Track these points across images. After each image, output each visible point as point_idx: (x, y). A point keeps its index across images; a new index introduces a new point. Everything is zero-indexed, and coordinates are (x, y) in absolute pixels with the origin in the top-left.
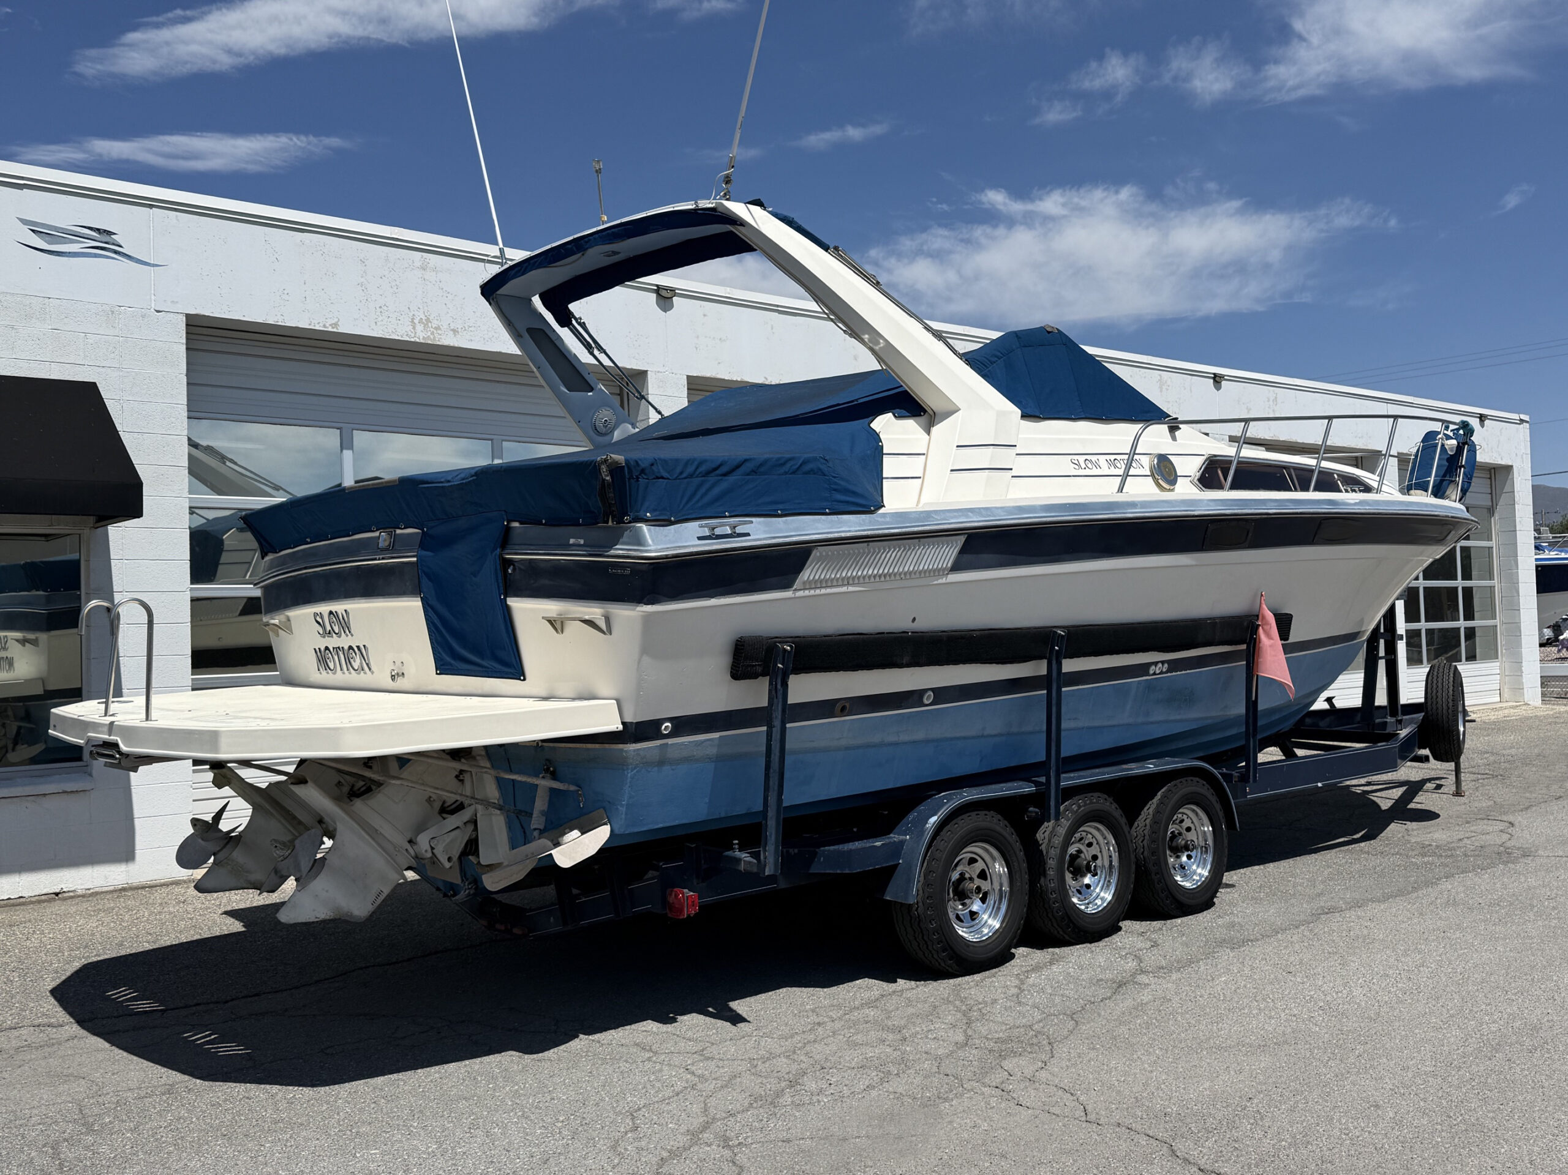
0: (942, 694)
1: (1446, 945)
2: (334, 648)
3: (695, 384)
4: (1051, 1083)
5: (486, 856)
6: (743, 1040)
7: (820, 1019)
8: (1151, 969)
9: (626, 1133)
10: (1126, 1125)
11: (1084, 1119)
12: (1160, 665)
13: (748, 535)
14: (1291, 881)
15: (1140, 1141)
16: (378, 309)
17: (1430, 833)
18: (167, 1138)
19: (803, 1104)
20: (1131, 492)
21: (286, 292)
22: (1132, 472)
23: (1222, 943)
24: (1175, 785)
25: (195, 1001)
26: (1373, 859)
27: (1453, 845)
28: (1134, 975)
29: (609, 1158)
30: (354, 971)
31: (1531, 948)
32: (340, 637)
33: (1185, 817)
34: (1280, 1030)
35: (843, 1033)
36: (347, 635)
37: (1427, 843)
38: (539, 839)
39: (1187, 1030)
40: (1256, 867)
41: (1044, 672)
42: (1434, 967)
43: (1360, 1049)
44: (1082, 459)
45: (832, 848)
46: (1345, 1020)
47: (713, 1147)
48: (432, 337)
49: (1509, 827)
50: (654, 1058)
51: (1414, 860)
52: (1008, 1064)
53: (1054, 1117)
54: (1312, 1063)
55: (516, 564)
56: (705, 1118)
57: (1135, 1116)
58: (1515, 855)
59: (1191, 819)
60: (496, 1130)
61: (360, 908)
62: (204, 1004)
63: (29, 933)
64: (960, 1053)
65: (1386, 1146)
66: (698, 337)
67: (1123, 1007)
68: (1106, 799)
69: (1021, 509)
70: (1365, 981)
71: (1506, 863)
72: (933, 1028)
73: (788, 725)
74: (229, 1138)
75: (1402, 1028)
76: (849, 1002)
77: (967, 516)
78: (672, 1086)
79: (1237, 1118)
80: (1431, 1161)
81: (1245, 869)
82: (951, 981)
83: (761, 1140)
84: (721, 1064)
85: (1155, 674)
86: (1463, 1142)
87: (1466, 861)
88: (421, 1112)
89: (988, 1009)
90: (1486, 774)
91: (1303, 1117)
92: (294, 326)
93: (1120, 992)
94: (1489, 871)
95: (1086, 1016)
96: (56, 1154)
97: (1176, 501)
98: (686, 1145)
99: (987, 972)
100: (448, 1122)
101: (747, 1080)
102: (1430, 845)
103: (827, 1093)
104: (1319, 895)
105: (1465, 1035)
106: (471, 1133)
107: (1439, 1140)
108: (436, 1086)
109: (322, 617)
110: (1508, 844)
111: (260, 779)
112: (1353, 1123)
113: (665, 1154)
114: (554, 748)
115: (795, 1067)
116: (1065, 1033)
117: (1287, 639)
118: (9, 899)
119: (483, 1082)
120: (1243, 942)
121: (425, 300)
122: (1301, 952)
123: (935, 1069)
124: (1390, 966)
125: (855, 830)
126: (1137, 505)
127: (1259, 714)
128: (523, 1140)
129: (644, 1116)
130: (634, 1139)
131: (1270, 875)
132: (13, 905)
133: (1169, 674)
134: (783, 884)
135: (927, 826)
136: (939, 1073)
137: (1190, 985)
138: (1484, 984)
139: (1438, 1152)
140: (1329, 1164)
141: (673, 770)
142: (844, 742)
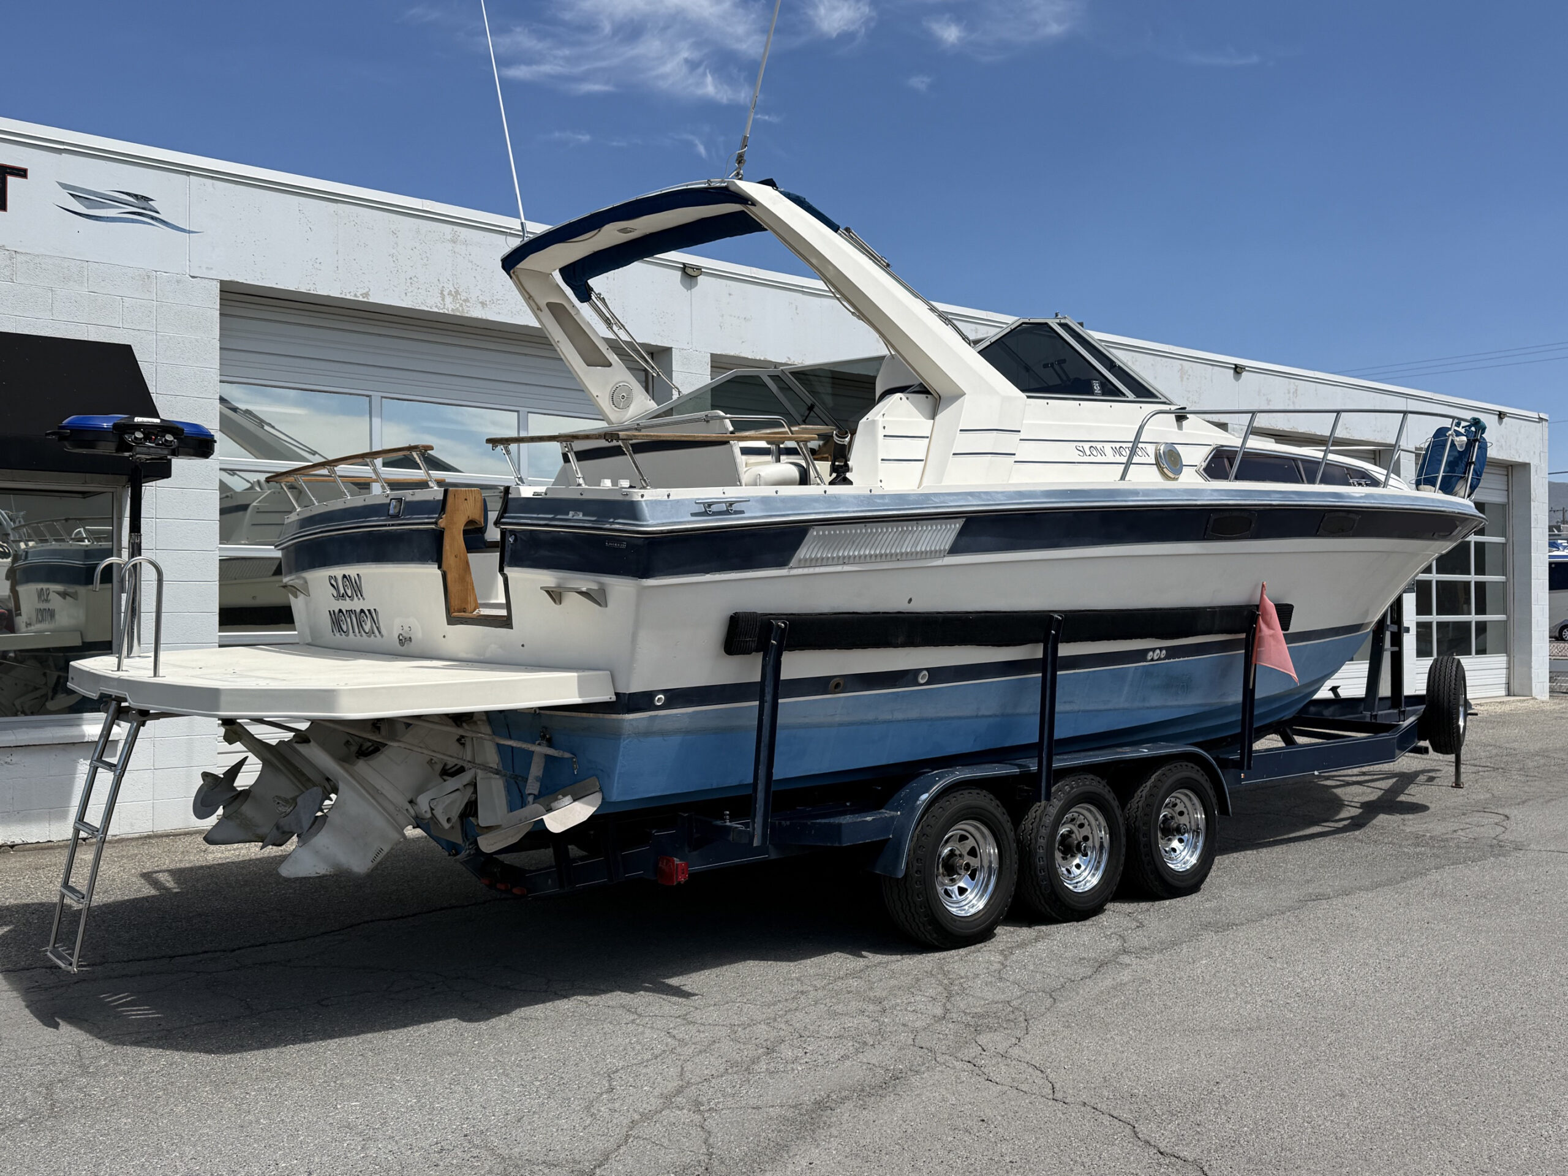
0: (937, 674)
1: (1428, 936)
2: (347, 611)
3: (718, 363)
4: (1023, 1059)
5: (484, 818)
6: (727, 1005)
7: (805, 988)
8: (1134, 950)
9: (601, 1094)
10: (1092, 1104)
11: (1051, 1097)
12: (1158, 651)
13: (742, 512)
14: (1282, 866)
15: (1104, 1121)
16: (409, 281)
17: (1425, 823)
18: (157, 1082)
19: (777, 1072)
20: (1134, 480)
21: (318, 261)
22: (1135, 460)
23: (1206, 926)
24: (1170, 769)
25: (203, 949)
26: (1365, 848)
27: (1447, 836)
28: (1116, 954)
29: (581, 1118)
30: (359, 924)
31: (1514, 942)
32: (352, 600)
33: (1178, 801)
34: (1254, 1015)
35: (824, 1002)
36: (359, 599)
37: (1421, 833)
38: (533, 804)
39: (1162, 1012)
40: (1249, 852)
41: (1040, 655)
42: (1414, 958)
43: (1332, 1036)
44: (1087, 446)
45: (823, 821)
46: (1320, 1008)
47: (685, 1111)
48: (460, 308)
49: (1504, 821)
50: (638, 1021)
51: (1406, 850)
52: (983, 1039)
53: (1022, 1093)
54: (1283, 1049)
55: (518, 534)
56: (680, 1082)
57: (1101, 1096)
58: (1508, 848)
59: (1184, 804)
60: (476, 1086)
61: (359, 864)
62: (211, 952)
63: (53, 877)
64: (938, 1027)
65: (1347, 1136)
66: (723, 316)
67: (1102, 986)
68: (1099, 782)
69: (1021, 494)
70: (1344, 969)
71: (1496, 856)
72: (913, 1001)
73: (780, 701)
74: (217, 1085)
75: (1376, 1018)
76: (835, 972)
77: (967, 500)
78: (652, 1049)
79: (1202, 1102)
80: (1390, 1152)
81: (1238, 854)
82: (937, 955)
83: (732, 1106)
84: (702, 1028)
85: (1152, 660)
86: (1424, 1135)
87: (1458, 853)
88: (405, 1066)
89: (969, 983)
90: (1487, 767)
91: (1268, 1104)
92: (326, 294)
93: (1100, 971)
94: (1479, 863)
95: (1065, 994)
96: (49, 1095)
97: (1179, 490)
98: (658, 1109)
99: (973, 947)
100: (431, 1077)
101: (726, 1046)
102: (1424, 836)
103: (802, 1061)
104: (1308, 881)
105: (1438, 1027)
106: (451, 1089)
107: (1401, 1131)
108: (423, 1041)
109: (336, 581)
110: (1501, 837)
111: (271, 736)
112: (1316, 1111)
113: (637, 1117)
114: (552, 716)
115: (774, 1033)
116: (1043, 1009)
117: (1287, 629)
118: (38, 842)
119: (470, 1038)
120: (1228, 926)
121: (454, 272)
122: (1284, 938)
123: (910, 1041)
124: (1370, 955)
125: (848, 804)
126: (1139, 493)
127: (1255, 702)
128: (500, 1097)
129: (620, 1077)
130: (608, 1100)
131: (1261, 860)
132: (42, 849)
133: (1167, 661)
134: (773, 855)
135: (918, 803)
136: (914, 1045)
137: (1171, 967)
138: (1461, 977)
139: (1398, 1144)
140: (1288, 1152)
141: (665, 740)
142: (837, 719)
